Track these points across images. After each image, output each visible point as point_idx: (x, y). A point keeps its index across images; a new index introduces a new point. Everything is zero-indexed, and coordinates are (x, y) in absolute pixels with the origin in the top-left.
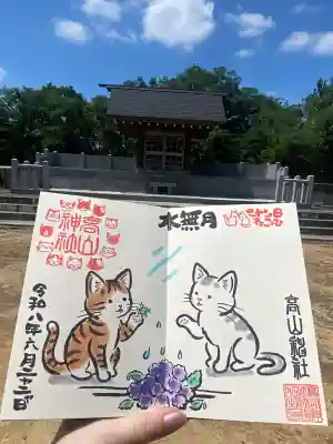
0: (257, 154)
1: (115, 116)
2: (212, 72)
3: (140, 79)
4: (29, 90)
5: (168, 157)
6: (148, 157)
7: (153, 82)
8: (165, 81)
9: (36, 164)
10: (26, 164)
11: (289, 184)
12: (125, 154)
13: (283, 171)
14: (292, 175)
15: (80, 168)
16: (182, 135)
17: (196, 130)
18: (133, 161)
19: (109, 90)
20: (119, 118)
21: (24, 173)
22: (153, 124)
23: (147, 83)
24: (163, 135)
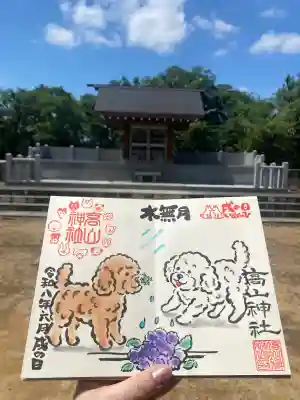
0: (235, 142)
1: (103, 113)
2: (190, 70)
3: (124, 79)
4: (23, 91)
5: (152, 149)
6: (134, 148)
7: (136, 81)
8: (148, 80)
9: (29, 158)
10: (20, 157)
11: (266, 171)
12: (111, 145)
13: (259, 159)
14: (268, 162)
15: (71, 160)
16: (165, 128)
17: (177, 123)
18: (120, 153)
19: (97, 89)
20: (106, 113)
21: (17, 166)
22: (138, 120)
23: (131, 81)
24: (147, 128)
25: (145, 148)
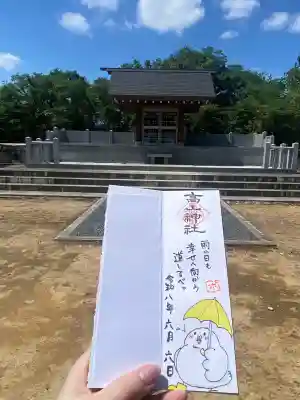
0: (245, 125)
1: (115, 96)
2: (199, 50)
3: (136, 62)
4: (38, 76)
5: (164, 131)
6: (146, 131)
7: (148, 63)
8: (158, 63)
9: (48, 141)
10: (39, 141)
11: (276, 152)
12: (124, 129)
13: (269, 140)
14: (277, 143)
15: (87, 144)
16: (176, 110)
17: (188, 106)
18: (132, 135)
19: (109, 73)
20: (119, 97)
21: (37, 150)
22: (149, 103)
23: (143, 65)
24: (159, 111)
25: (156, 131)
